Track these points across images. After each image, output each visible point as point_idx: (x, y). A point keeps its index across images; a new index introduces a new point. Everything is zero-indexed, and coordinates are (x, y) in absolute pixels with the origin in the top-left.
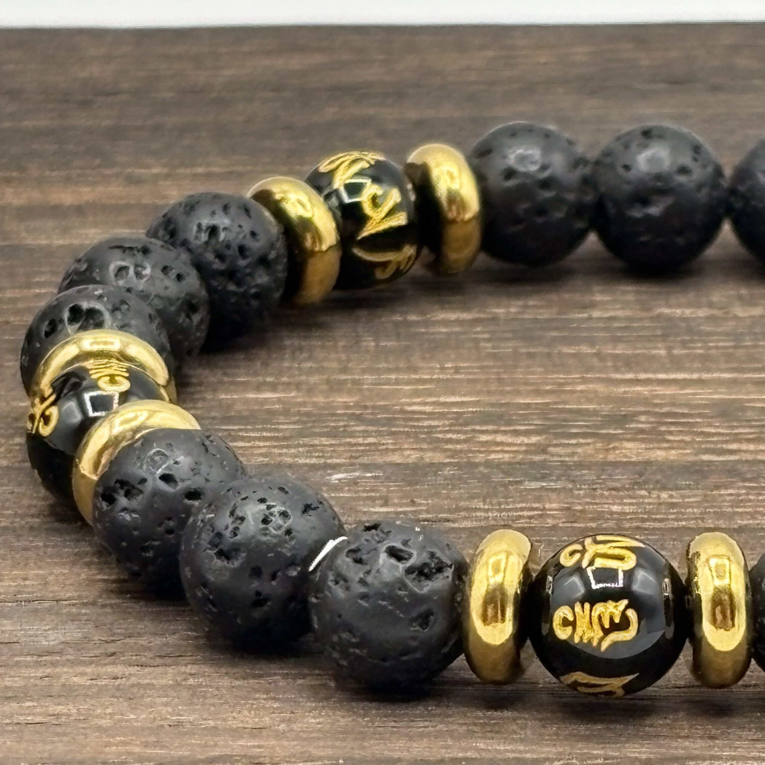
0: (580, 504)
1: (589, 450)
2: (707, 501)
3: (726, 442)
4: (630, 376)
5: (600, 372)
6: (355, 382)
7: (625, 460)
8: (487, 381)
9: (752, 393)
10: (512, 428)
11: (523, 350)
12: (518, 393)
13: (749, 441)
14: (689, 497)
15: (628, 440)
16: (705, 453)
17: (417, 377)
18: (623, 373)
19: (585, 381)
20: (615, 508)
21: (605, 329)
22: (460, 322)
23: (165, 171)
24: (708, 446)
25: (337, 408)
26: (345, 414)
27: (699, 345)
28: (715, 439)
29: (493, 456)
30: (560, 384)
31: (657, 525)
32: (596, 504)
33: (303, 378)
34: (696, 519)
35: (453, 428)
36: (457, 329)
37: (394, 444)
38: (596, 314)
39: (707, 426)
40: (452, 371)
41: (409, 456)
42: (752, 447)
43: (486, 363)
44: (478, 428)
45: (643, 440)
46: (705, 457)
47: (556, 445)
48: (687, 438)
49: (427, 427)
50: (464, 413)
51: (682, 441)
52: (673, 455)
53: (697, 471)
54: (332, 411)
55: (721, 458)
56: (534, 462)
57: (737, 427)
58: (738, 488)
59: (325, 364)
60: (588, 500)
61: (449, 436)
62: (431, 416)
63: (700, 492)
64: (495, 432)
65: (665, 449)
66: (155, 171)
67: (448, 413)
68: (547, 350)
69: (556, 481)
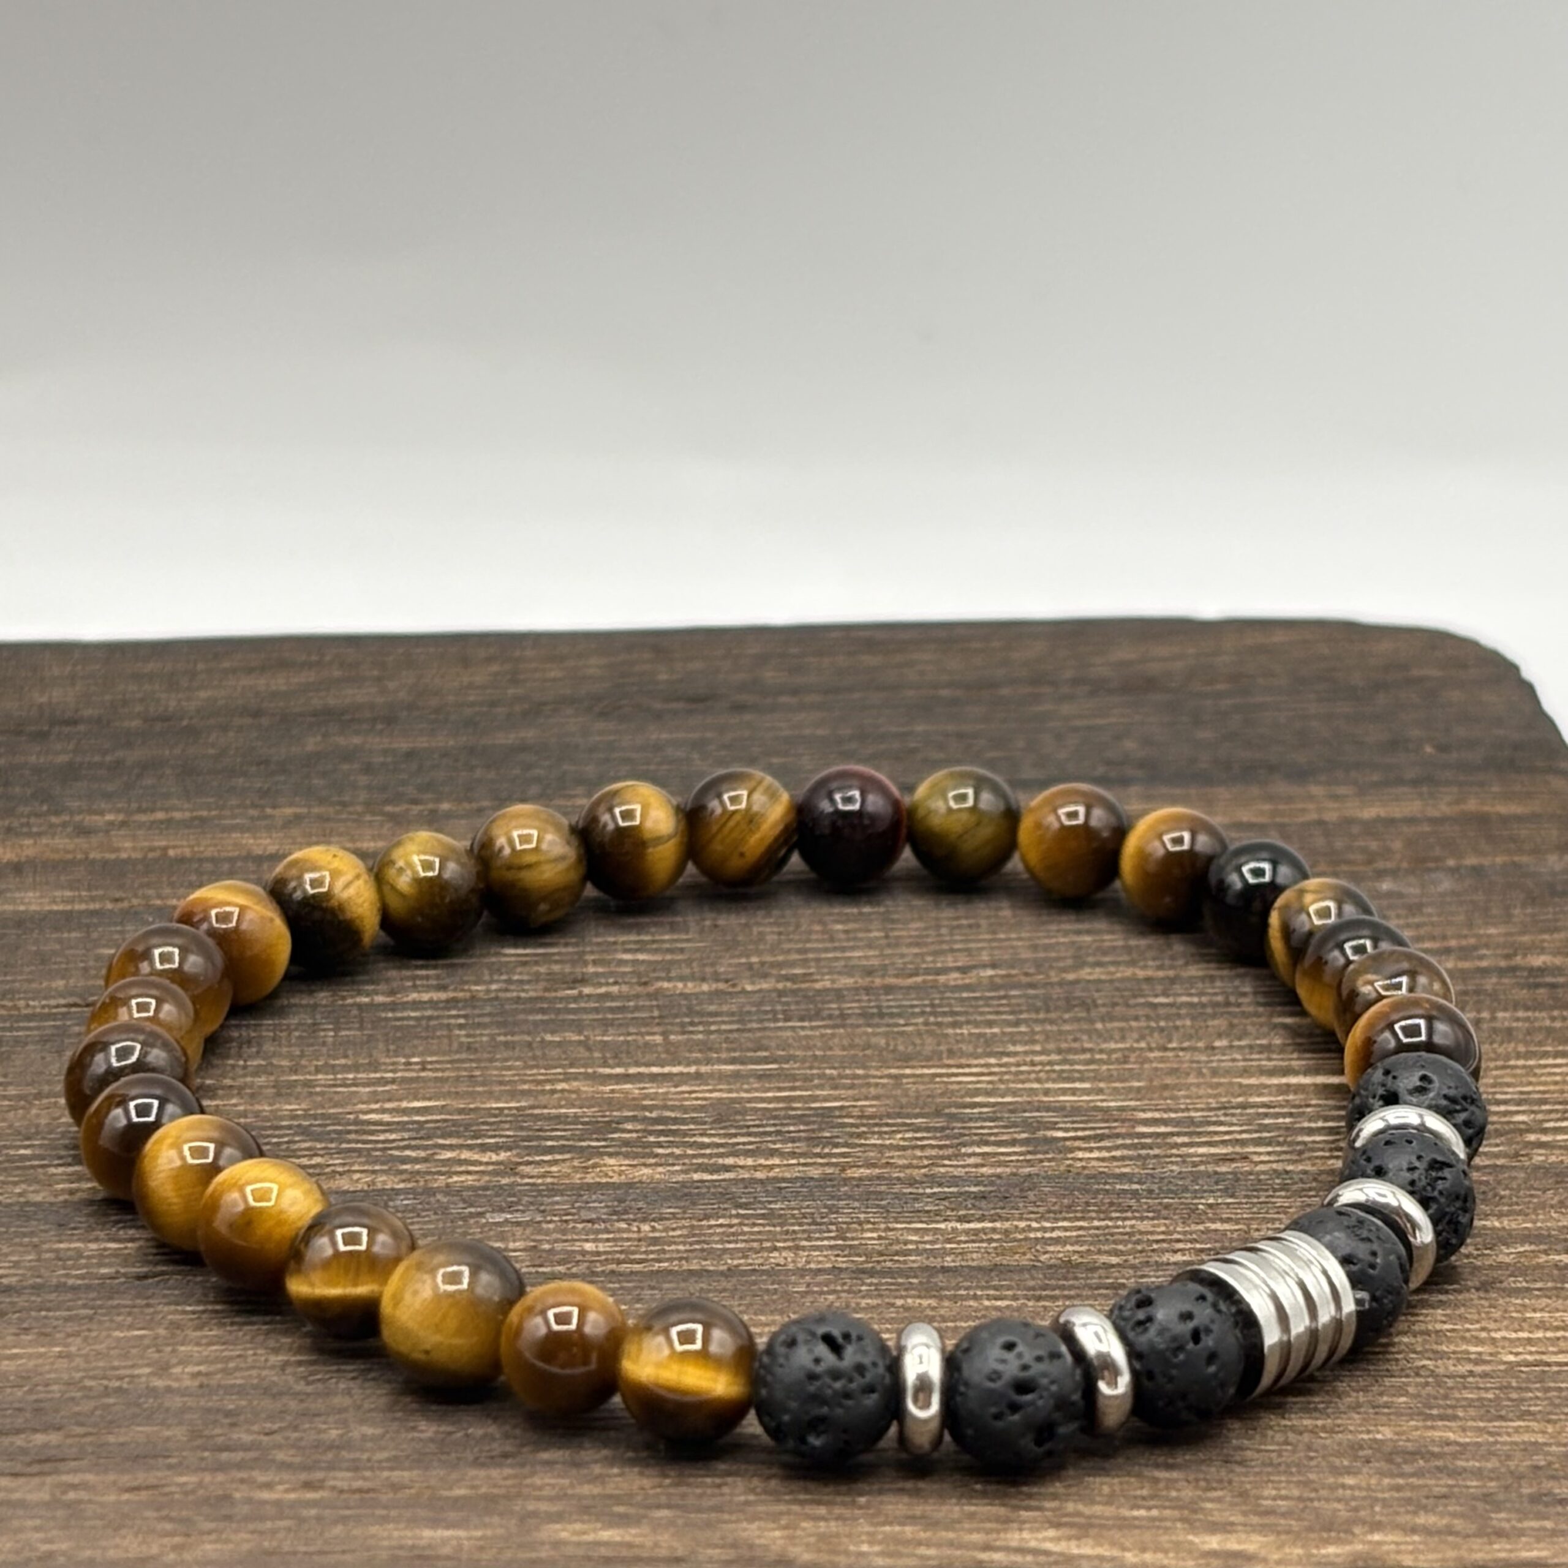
0: (548, 1242)
1: (565, 1169)
2: (694, 1235)
3: (721, 1155)
4: (619, 1070)
5: (585, 1066)
6: (308, 1084)
7: (604, 1180)
8: (458, 1078)
9: (756, 1090)
10: (479, 1141)
11: (502, 1038)
12: (490, 1095)
13: (747, 1153)
14: (674, 1229)
15: (610, 1155)
16: (696, 1171)
17: (378, 1075)
18: (612, 1067)
19: (567, 1078)
20: (589, 1246)
21: (596, 1010)
22: (433, 1004)
23: (121, 817)
24: (700, 1161)
25: (282, 1118)
26: (290, 1127)
27: (701, 1028)
28: (708, 1151)
29: (455, 1178)
30: (539, 1082)
31: (637, 1267)
32: (566, 1241)
33: (249, 1079)
34: (681, 1259)
35: (413, 1143)
36: (429, 1013)
37: (344, 1165)
38: (587, 990)
39: (701, 1135)
40: (417, 1067)
41: (358, 1181)
42: (750, 1162)
43: (457, 1057)
44: (441, 1141)
45: (626, 1156)
46: (696, 1176)
47: (529, 1163)
48: (677, 1151)
49: (383, 1142)
50: (427, 1122)
51: (671, 1155)
52: (659, 1173)
53: (686, 1195)
54: (275, 1123)
55: (715, 1177)
56: (501, 1187)
57: (735, 1135)
58: (731, 1216)
59: (275, 1061)
60: (559, 1236)
61: (408, 1153)
62: (390, 1127)
63: (686, 1223)
64: (461, 1147)
65: (650, 1165)
66: (109, 817)
67: (407, 1123)
68: (528, 1038)
69: (523, 1212)
